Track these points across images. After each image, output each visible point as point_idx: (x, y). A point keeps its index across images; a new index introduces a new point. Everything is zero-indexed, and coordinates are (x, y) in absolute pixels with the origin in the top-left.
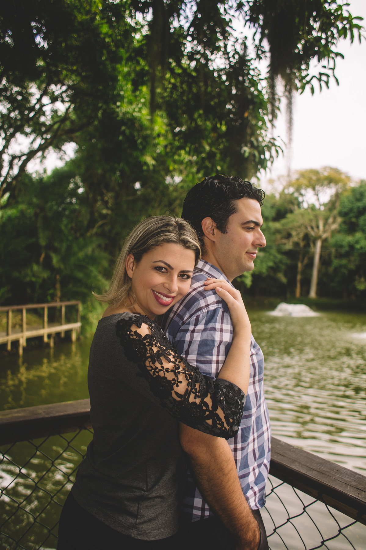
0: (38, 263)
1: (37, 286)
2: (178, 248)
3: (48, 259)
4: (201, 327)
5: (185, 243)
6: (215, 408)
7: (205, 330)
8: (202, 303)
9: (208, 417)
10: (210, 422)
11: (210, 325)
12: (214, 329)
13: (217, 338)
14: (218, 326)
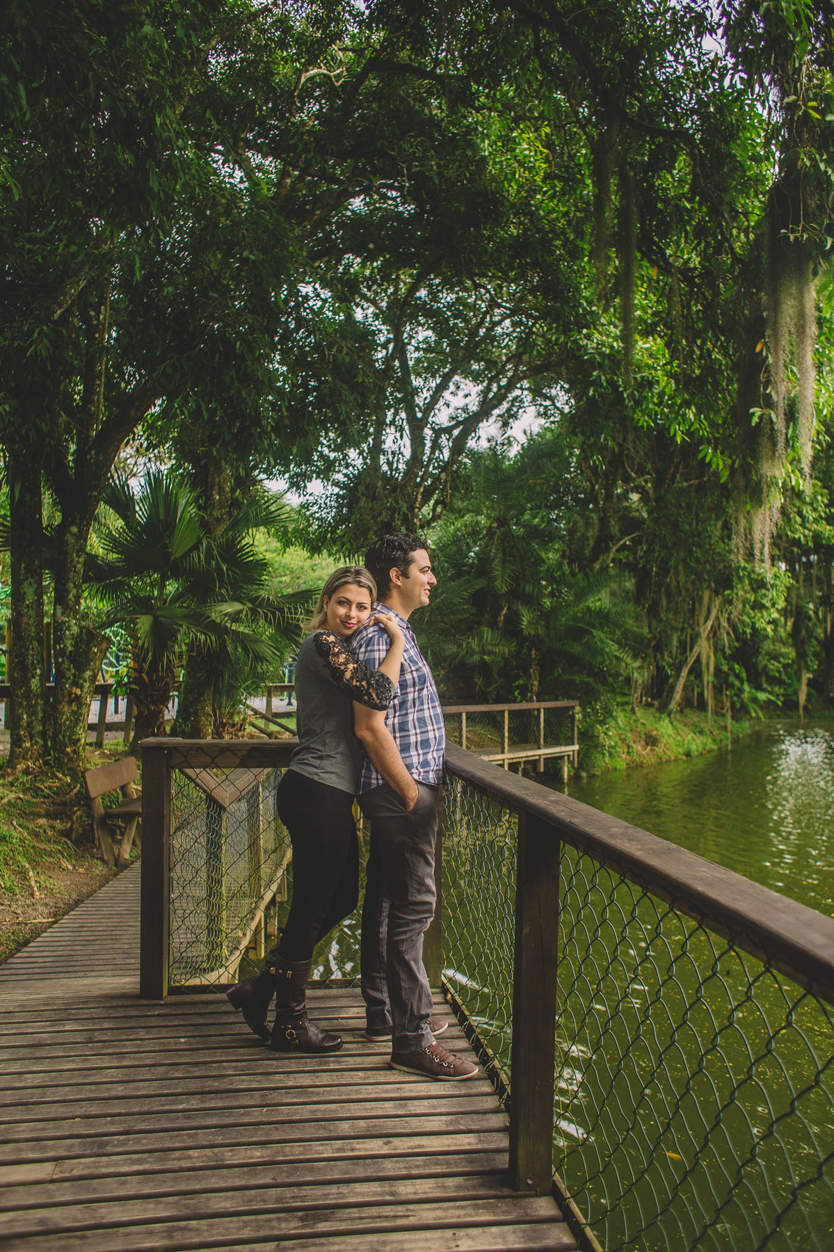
0: (493, 625)
1: (495, 672)
2: (354, 587)
3: (514, 617)
4: (363, 650)
5: (359, 584)
6: (368, 688)
7: (365, 652)
8: (364, 633)
9: (365, 695)
10: (366, 698)
11: (369, 648)
12: (374, 651)
13: (377, 657)
14: (376, 648)
